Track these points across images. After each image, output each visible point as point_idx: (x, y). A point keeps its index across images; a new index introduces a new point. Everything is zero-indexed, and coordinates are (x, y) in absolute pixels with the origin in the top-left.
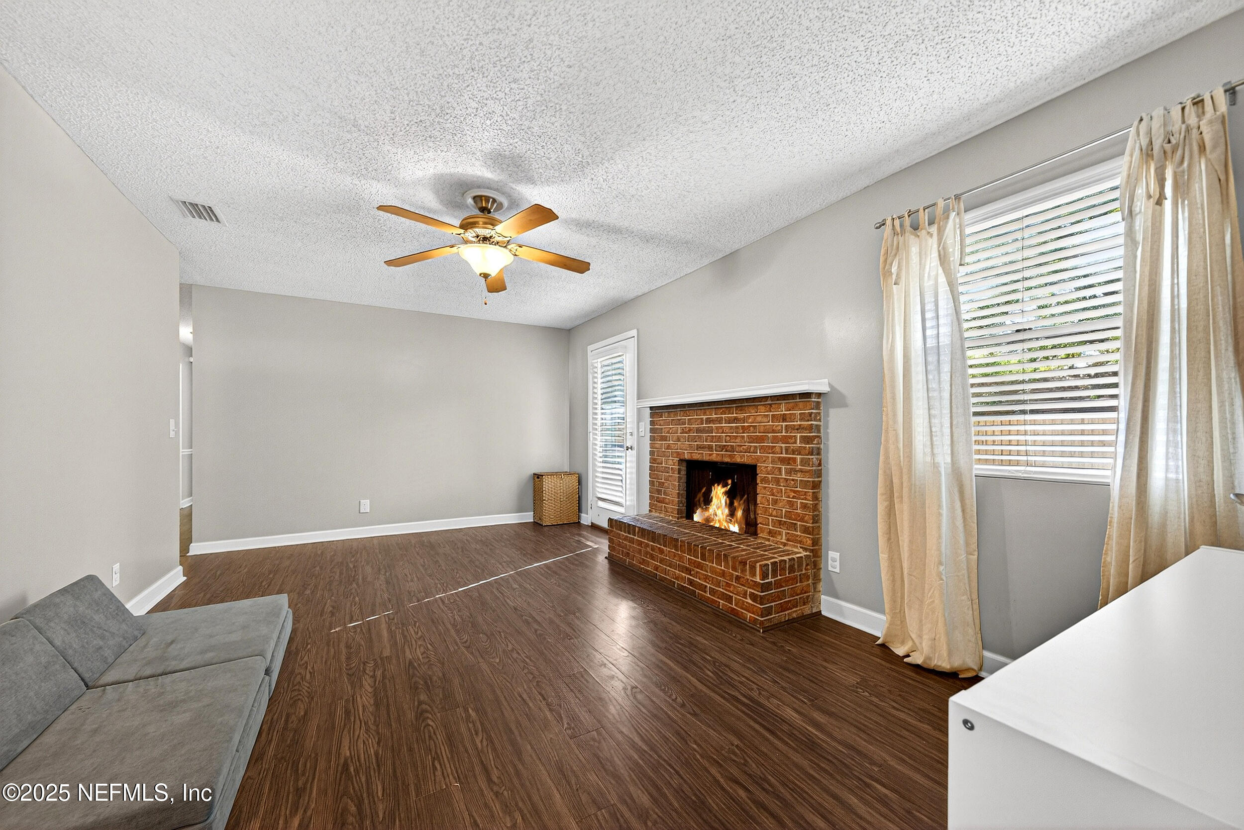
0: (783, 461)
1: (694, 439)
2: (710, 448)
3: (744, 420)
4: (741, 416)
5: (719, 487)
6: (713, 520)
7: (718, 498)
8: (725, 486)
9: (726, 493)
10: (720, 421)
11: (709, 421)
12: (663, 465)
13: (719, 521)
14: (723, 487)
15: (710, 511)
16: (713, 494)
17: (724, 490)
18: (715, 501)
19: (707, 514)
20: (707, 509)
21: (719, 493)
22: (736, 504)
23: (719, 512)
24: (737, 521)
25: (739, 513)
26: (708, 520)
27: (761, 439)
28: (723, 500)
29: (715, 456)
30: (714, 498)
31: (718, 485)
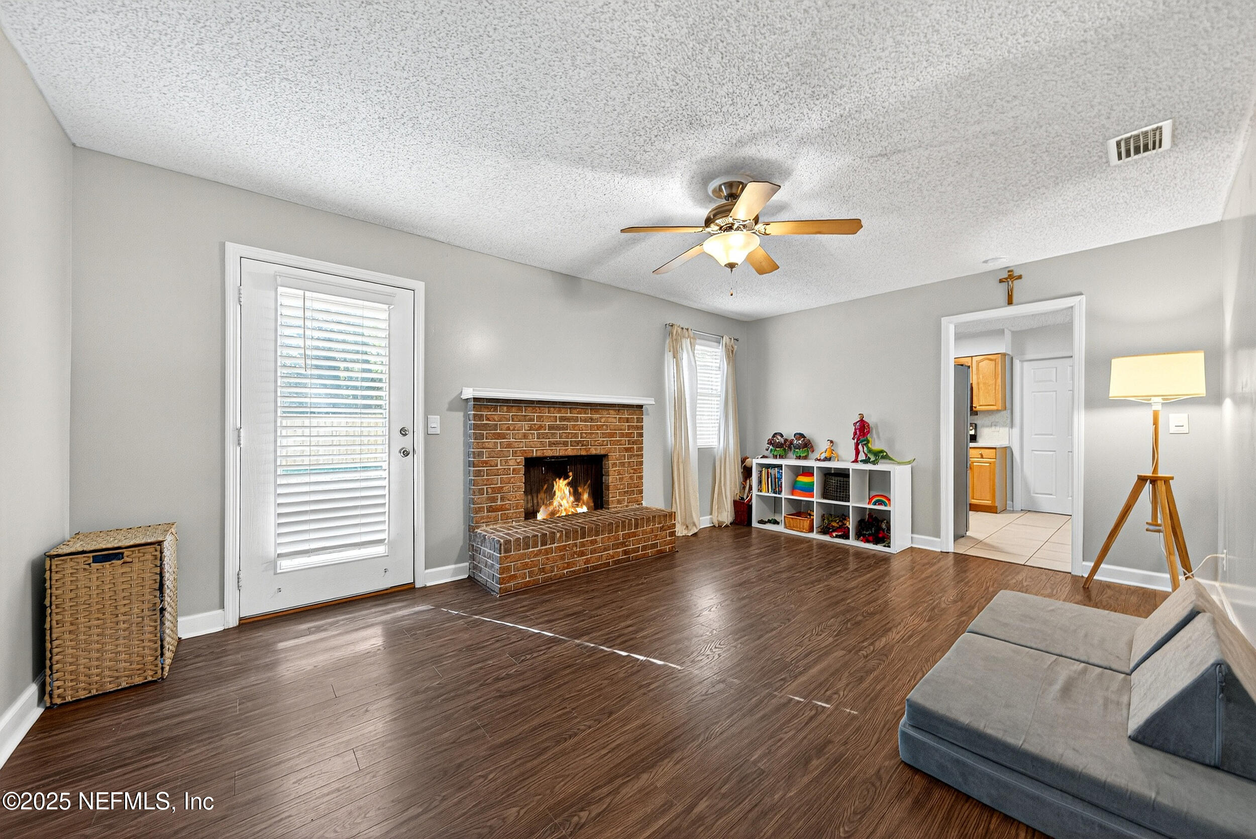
0: (627, 450)
1: (545, 436)
2: (565, 444)
3: (597, 420)
4: (596, 416)
5: (561, 481)
6: (559, 511)
7: (560, 489)
8: (566, 477)
9: (568, 484)
10: (576, 419)
11: (562, 419)
12: (499, 467)
13: (565, 510)
14: (565, 479)
15: (555, 504)
16: (556, 487)
17: (566, 481)
18: (558, 494)
19: (551, 508)
20: (551, 504)
21: (562, 487)
22: (580, 490)
23: (564, 502)
24: (584, 503)
25: (586, 496)
26: (553, 513)
27: (612, 435)
28: (567, 490)
29: (570, 451)
30: (557, 491)
31: (560, 479)
